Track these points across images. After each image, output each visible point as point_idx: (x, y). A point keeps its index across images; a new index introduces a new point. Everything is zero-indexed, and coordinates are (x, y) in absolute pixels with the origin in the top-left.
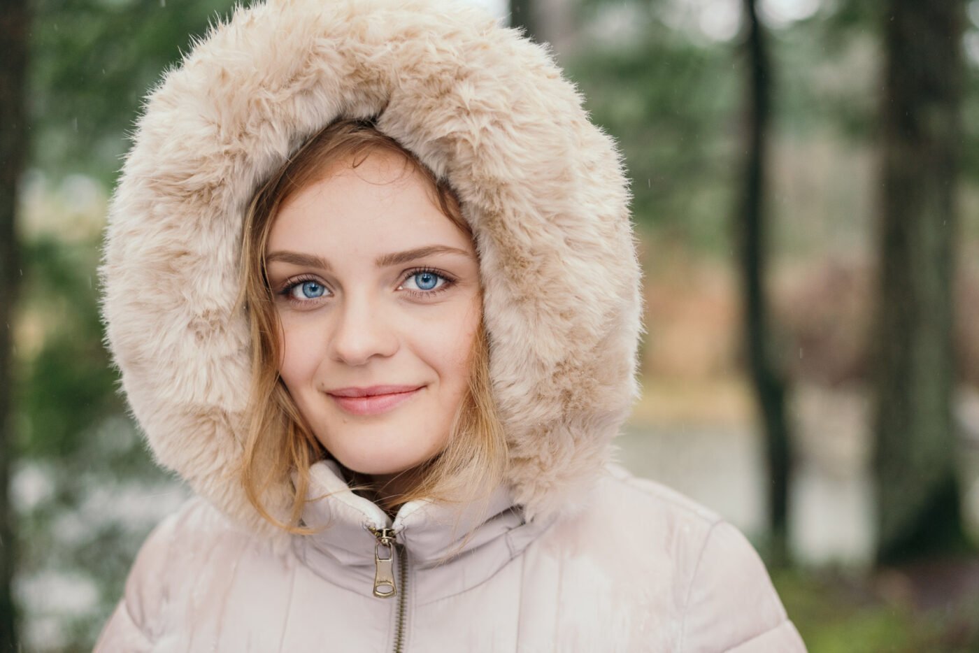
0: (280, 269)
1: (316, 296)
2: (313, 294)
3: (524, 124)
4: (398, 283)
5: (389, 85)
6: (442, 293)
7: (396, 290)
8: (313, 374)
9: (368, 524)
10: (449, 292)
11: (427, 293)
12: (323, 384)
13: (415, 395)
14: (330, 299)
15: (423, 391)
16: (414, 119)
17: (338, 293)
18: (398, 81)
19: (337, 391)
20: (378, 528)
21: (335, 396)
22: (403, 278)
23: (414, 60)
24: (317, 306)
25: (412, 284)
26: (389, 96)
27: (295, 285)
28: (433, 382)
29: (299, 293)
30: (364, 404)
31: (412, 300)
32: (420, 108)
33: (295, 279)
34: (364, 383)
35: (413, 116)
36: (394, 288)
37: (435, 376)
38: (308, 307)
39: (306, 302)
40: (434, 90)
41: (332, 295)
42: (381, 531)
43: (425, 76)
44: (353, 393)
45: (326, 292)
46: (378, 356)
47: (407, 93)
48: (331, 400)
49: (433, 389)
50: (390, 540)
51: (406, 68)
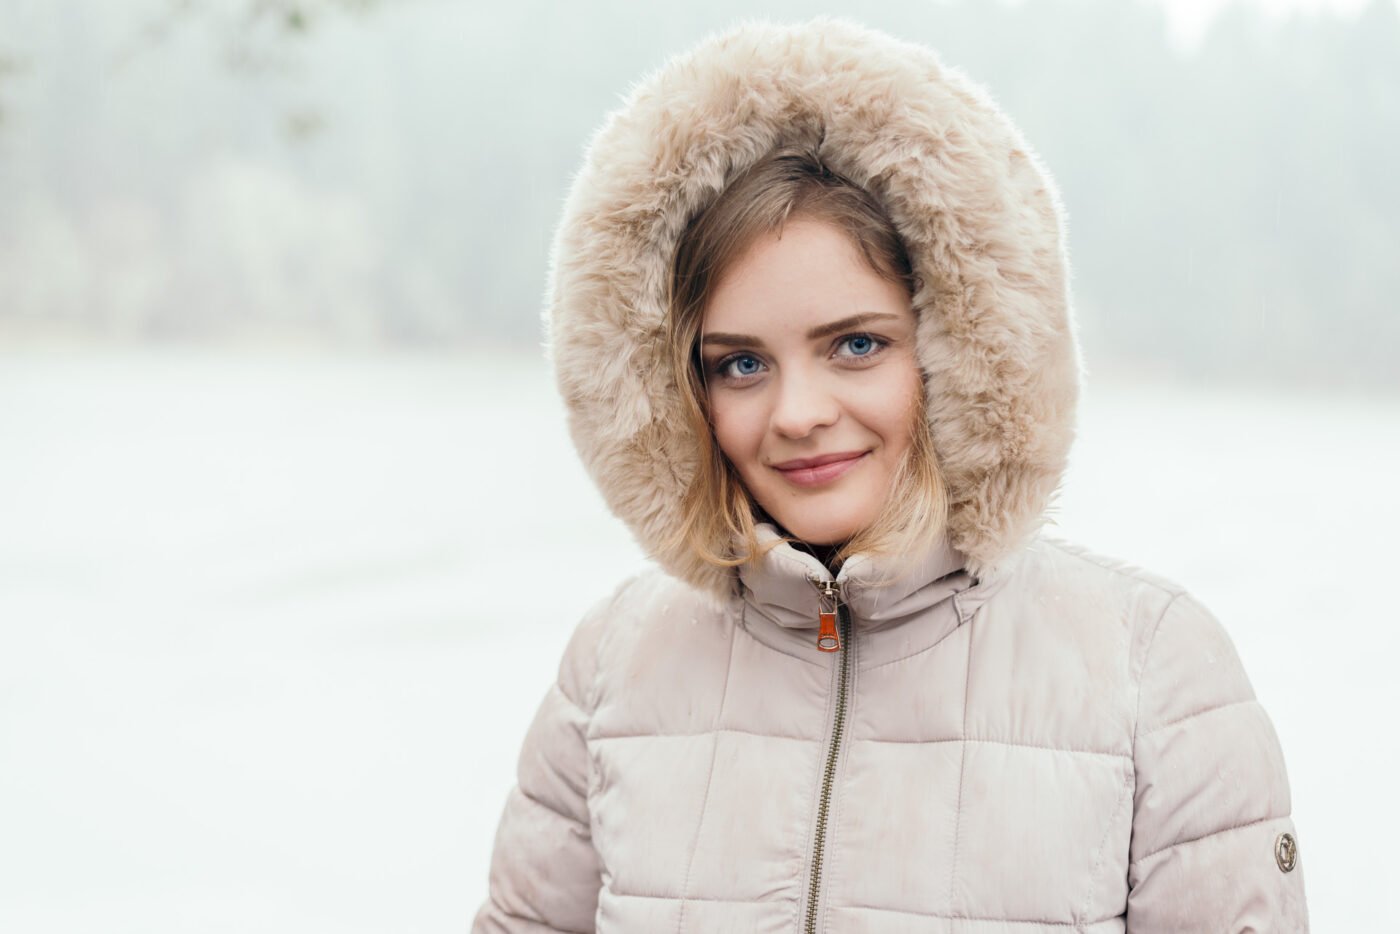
0: (713, 351)
1: (752, 372)
2: (748, 370)
3: (960, 155)
4: (832, 351)
5: (821, 119)
6: (876, 356)
7: (831, 358)
8: (757, 448)
9: (811, 575)
10: (884, 353)
11: (861, 359)
12: (768, 459)
13: (861, 461)
14: (765, 374)
15: (868, 457)
16: (846, 153)
17: (773, 368)
18: (830, 114)
19: (783, 464)
20: (822, 581)
21: (782, 469)
22: (836, 345)
23: (846, 92)
24: (753, 382)
25: (846, 351)
26: (823, 130)
27: (730, 362)
28: (878, 446)
29: (735, 371)
30: (809, 475)
31: (848, 368)
32: (852, 142)
33: (730, 357)
34: (807, 455)
35: (846, 150)
36: (827, 357)
37: (879, 441)
38: (744, 384)
39: (742, 379)
40: (867, 124)
41: (767, 370)
42: (825, 584)
43: (856, 108)
44: (798, 465)
45: (761, 367)
46: (822, 426)
47: (838, 125)
48: (778, 474)
49: (878, 454)
50: (834, 593)
51: (839, 100)
